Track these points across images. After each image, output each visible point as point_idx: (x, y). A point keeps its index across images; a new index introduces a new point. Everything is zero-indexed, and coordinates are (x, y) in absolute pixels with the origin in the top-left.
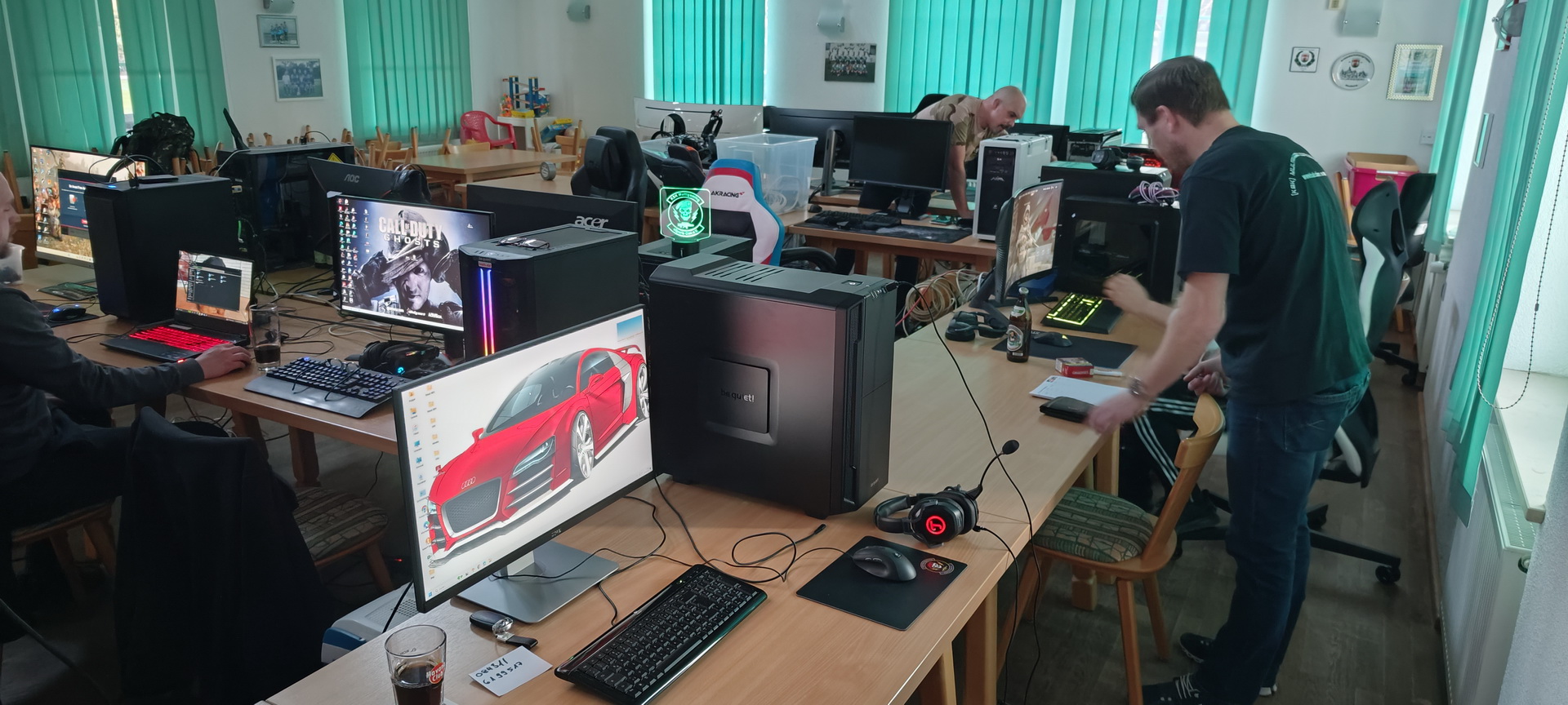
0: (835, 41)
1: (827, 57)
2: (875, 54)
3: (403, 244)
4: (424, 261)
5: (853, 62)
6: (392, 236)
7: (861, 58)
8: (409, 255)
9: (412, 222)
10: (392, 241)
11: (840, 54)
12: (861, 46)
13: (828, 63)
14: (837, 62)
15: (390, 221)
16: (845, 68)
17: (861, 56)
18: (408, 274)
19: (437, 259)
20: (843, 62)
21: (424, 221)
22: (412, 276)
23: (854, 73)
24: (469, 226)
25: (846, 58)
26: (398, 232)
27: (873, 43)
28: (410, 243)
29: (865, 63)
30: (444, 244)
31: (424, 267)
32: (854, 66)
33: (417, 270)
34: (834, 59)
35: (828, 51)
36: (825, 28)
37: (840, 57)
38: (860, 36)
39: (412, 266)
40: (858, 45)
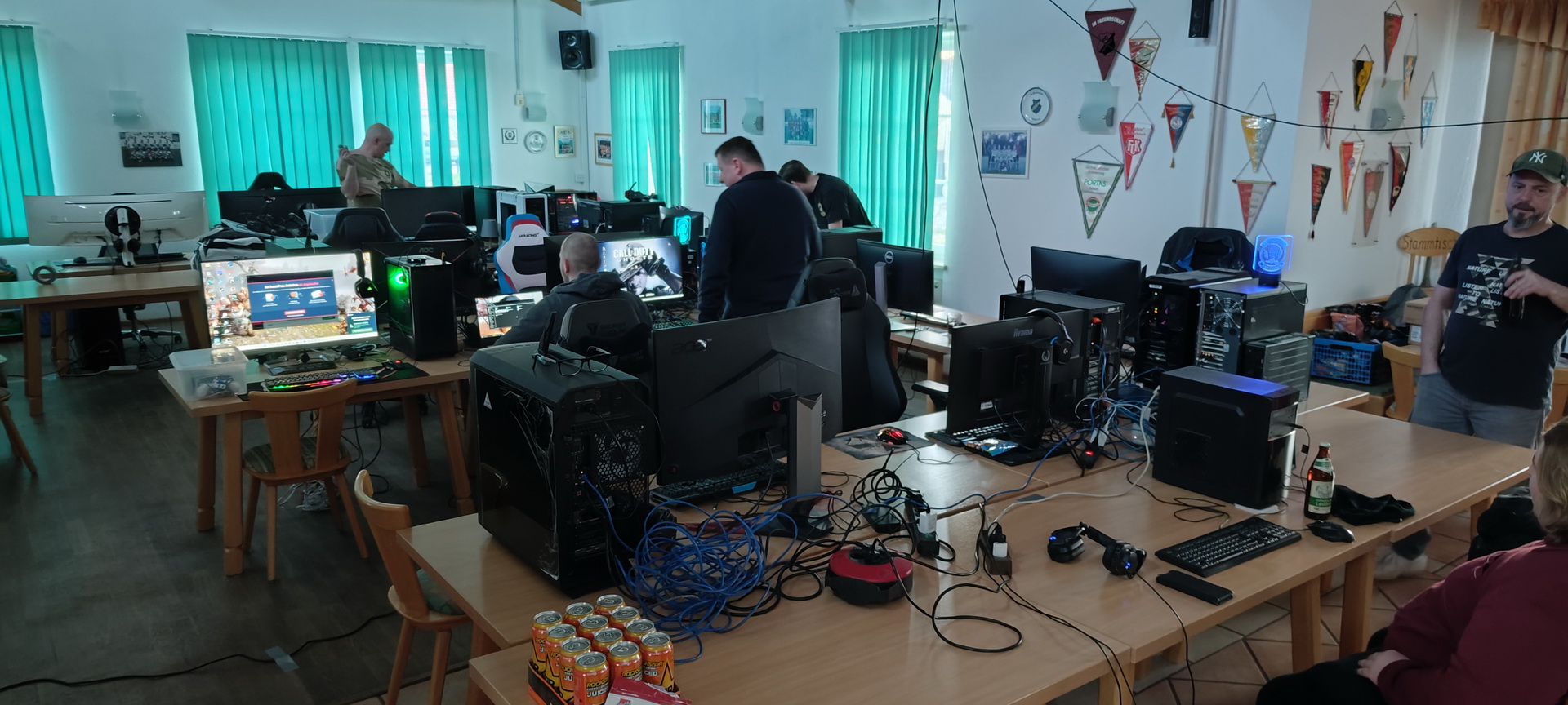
0: (131, 131)
1: (124, 145)
2: (179, 141)
3: (629, 261)
4: (643, 268)
5: (156, 149)
6: (622, 259)
7: (164, 145)
8: (634, 266)
9: (635, 249)
10: (622, 261)
11: (138, 142)
12: (162, 135)
13: (126, 152)
14: (137, 149)
15: (621, 251)
16: (146, 154)
17: (163, 143)
18: (632, 277)
19: (651, 264)
20: (144, 149)
21: (642, 247)
22: (635, 277)
23: (158, 159)
24: (669, 244)
25: (146, 145)
26: (626, 256)
27: (175, 131)
28: (634, 260)
29: (169, 149)
30: (655, 257)
31: (643, 271)
32: (156, 152)
33: (638, 273)
34: (132, 147)
35: (124, 140)
36: (120, 119)
37: (139, 145)
38: (158, 125)
39: (636, 272)
40: (158, 133)
